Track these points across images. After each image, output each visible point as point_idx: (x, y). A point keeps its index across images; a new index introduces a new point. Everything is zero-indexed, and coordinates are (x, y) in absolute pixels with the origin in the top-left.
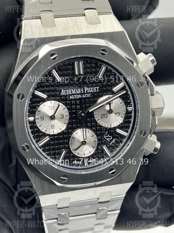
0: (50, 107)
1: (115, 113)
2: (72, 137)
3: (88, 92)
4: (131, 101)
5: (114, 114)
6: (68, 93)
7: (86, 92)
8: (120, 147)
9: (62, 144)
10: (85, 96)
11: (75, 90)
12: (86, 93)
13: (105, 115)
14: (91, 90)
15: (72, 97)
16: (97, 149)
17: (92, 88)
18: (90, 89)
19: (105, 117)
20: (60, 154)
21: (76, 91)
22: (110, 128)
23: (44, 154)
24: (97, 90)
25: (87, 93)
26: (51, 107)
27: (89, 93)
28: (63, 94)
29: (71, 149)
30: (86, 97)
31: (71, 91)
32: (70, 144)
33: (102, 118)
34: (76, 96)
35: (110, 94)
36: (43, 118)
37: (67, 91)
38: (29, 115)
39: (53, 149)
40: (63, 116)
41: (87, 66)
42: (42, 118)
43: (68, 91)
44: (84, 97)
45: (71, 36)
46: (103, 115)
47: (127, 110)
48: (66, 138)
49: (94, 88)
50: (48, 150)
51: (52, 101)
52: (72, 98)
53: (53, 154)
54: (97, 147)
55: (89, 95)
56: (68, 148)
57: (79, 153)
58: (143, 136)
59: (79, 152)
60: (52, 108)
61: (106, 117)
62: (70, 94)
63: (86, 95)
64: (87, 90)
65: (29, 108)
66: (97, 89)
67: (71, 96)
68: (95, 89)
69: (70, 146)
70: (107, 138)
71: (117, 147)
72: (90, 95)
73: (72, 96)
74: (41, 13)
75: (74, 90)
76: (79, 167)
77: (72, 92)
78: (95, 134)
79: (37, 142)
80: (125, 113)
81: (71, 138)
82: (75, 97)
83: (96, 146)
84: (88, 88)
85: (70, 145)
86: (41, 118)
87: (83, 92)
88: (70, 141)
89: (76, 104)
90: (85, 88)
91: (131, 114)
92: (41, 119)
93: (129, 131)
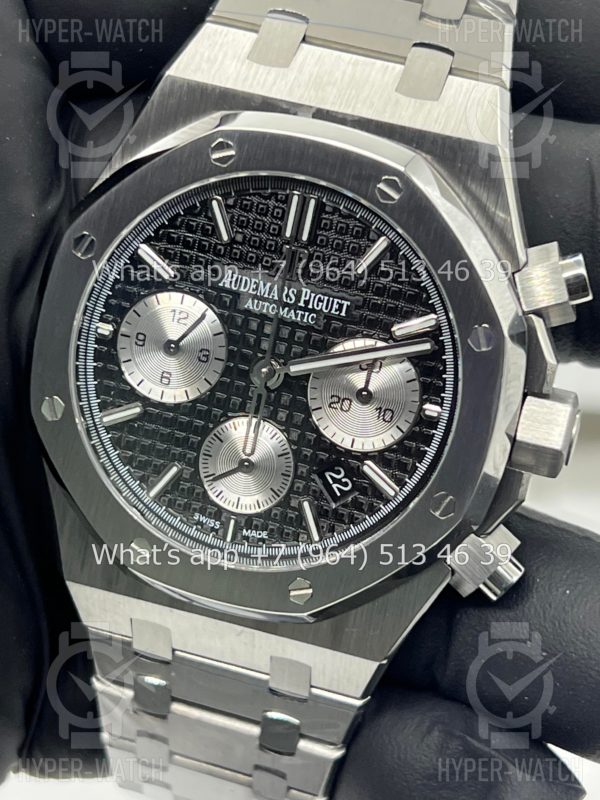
0: (174, 311)
1: (380, 408)
2: (215, 431)
3: (310, 306)
4: (444, 387)
5: (377, 409)
6: (245, 287)
7: (302, 304)
8: (362, 527)
9: (178, 442)
10: (296, 316)
11: (269, 285)
12: (301, 308)
13: (343, 400)
14: (320, 304)
15: (253, 303)
16: (284, 503)
17: (326, 298)
18: (320, 300)
19: (342, 409)
20: (160, 471)
21: (271, 289)
22: (348, 452)
23: (114, 454)
24: (341, 312)
25: (305, 309)
26: (177, 313)
27: (313, 311)
28: (228, 286)
29: (201, 471)
30: (299, 319)
31: (255, 283)
32: (202, 451)
33: (330, 406)
34: (267, 304)
35: (380, 339)
36: (144, 340)
37: (244, 282)
38: (102, 313)
39: (145, 450)
40: (207, 356)
41: (332, 220)
42: (141, 340)
43: (246, 281)
44: (294, 318)
45: (313, 110)
46: (336, 399)
47: (421, 409)
48: (196, 431)
49: (333, 301)
50: (130, 446)
51: (187, 297)
52: (251, 308)
53: (142, 466)
54: (287, 495)
55: (308, 319)
56: (195, 463)
57: (221, 492)
58: (441, 515)
59: (223, 489)
60: (180, 319)
61: (346, 411)
62: (251, 291)
63: (300, 312)
64: (307, 298)
65: (110, 293)
66: (341, 306)
67: (250, 301)
68: (335, 306)
69: (201, 460)
70: (335, 481)
71: (353, 521)
72: (313, 318)
73: (256, 301)
74: (269, 15)
75: (265, 285)
76: (210, 539)
77: (257, 289)
78: (292, 450)
79: (103, 407)
80: (411, 418)
81: (212, 435)
82: (263, 306)
83: (285, 492)
84: (313, 295)
85: (201, 457)
86: (137, 338)
87: (292, 302)
88: (206, 442)
89: (260, 332)
90: (304, 290)
91: (434, 431)
92: (135, 340)
93: (411, 483)
